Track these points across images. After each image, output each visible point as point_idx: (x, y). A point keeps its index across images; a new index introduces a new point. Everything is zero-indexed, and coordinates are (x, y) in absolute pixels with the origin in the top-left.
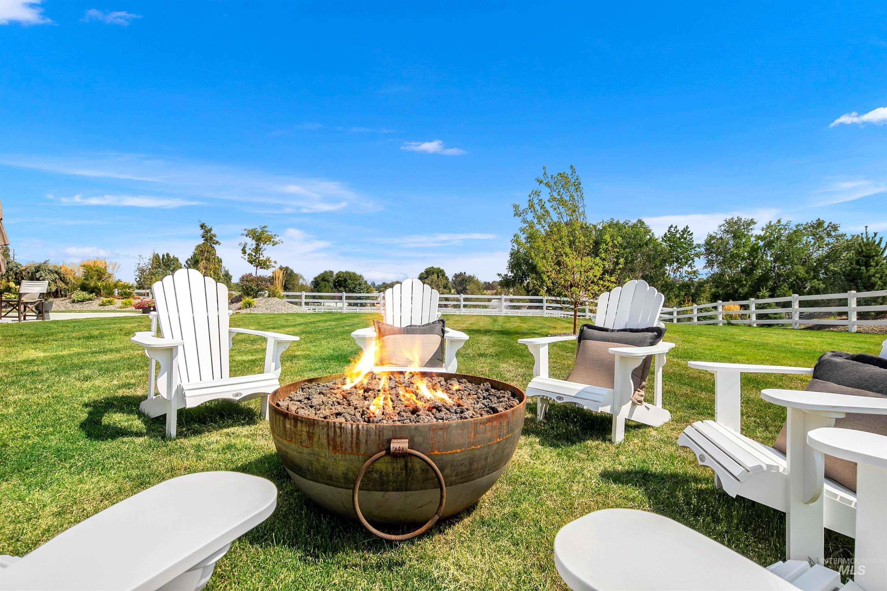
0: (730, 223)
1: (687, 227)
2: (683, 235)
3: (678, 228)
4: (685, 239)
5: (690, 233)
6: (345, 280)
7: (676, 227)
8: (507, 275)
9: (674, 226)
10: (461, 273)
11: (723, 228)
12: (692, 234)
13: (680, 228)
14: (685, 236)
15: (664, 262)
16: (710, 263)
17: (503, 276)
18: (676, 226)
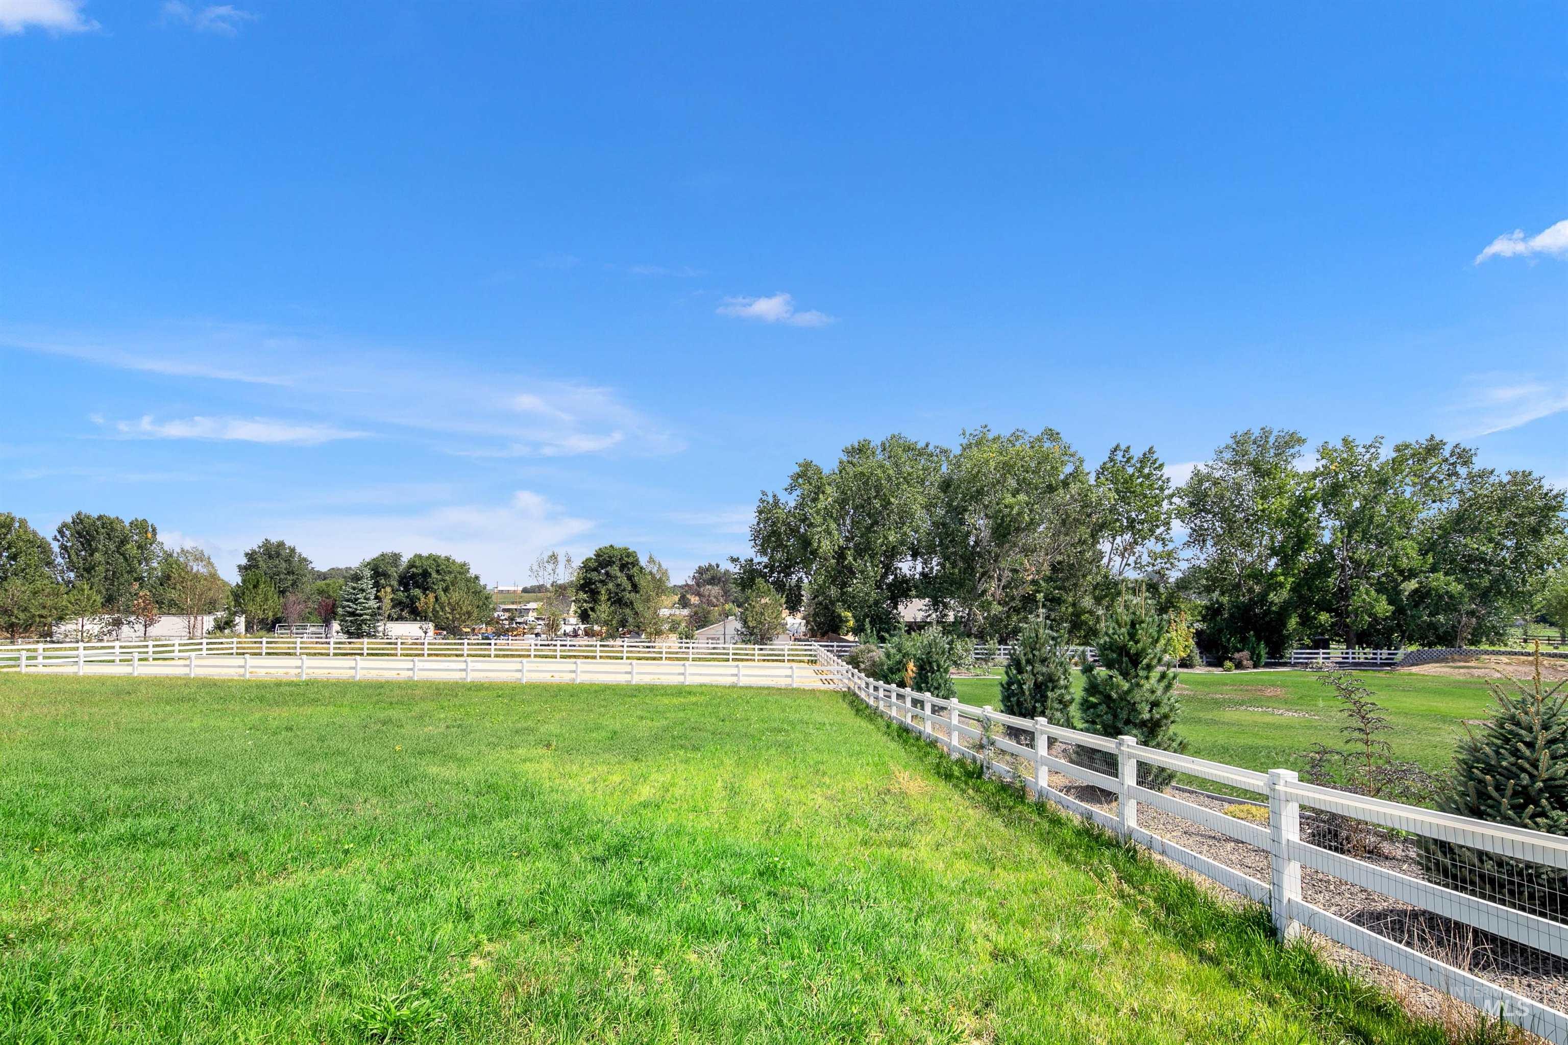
0: (1240, 444)
1: (1151, 452)
2: (1142, 467)
3: (1132, 452)
4: (1148, 476)
5: (1157, 465)
6: (426, 574)
7: (1127, 450)
8: (752, 560)
9: (1123, 447)
10: (710, 565)
11: (1228, 456)
12: (1161, 466)
13: (1137, 453)
14: (1146, 471)
15: (1097, 531)
16: (1198, 537)
17: (743, 562)
18: (1129, 448)
